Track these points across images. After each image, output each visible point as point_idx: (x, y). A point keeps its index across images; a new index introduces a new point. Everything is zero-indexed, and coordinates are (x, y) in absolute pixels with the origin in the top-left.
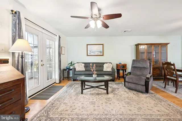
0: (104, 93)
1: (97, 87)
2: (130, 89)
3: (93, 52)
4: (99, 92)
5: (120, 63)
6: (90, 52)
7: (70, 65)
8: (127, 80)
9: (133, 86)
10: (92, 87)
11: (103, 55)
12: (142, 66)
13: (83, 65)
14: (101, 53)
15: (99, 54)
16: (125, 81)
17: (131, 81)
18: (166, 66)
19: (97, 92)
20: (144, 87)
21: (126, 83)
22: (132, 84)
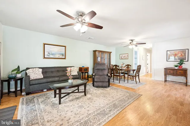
0: (82, 96)
1: (73, 92)
2: (97, 87)
3: (52, 54)
4: (77, 97)
5: (84, 67)
6: (49, 53)
7: (17, 73)
8: (95, 80)
9: (100, 84)
10: (68, 94)
11: (65, 58)
12: (102, 68)
13: (41, 70)
14: (63, 55)
15: (61, 57)
16: (94, 82)
17: (99, 80)
18: (114, 67)
19: (74, 97)
20: (108, 83)
21: (95, 83)
22: (100, 83)
